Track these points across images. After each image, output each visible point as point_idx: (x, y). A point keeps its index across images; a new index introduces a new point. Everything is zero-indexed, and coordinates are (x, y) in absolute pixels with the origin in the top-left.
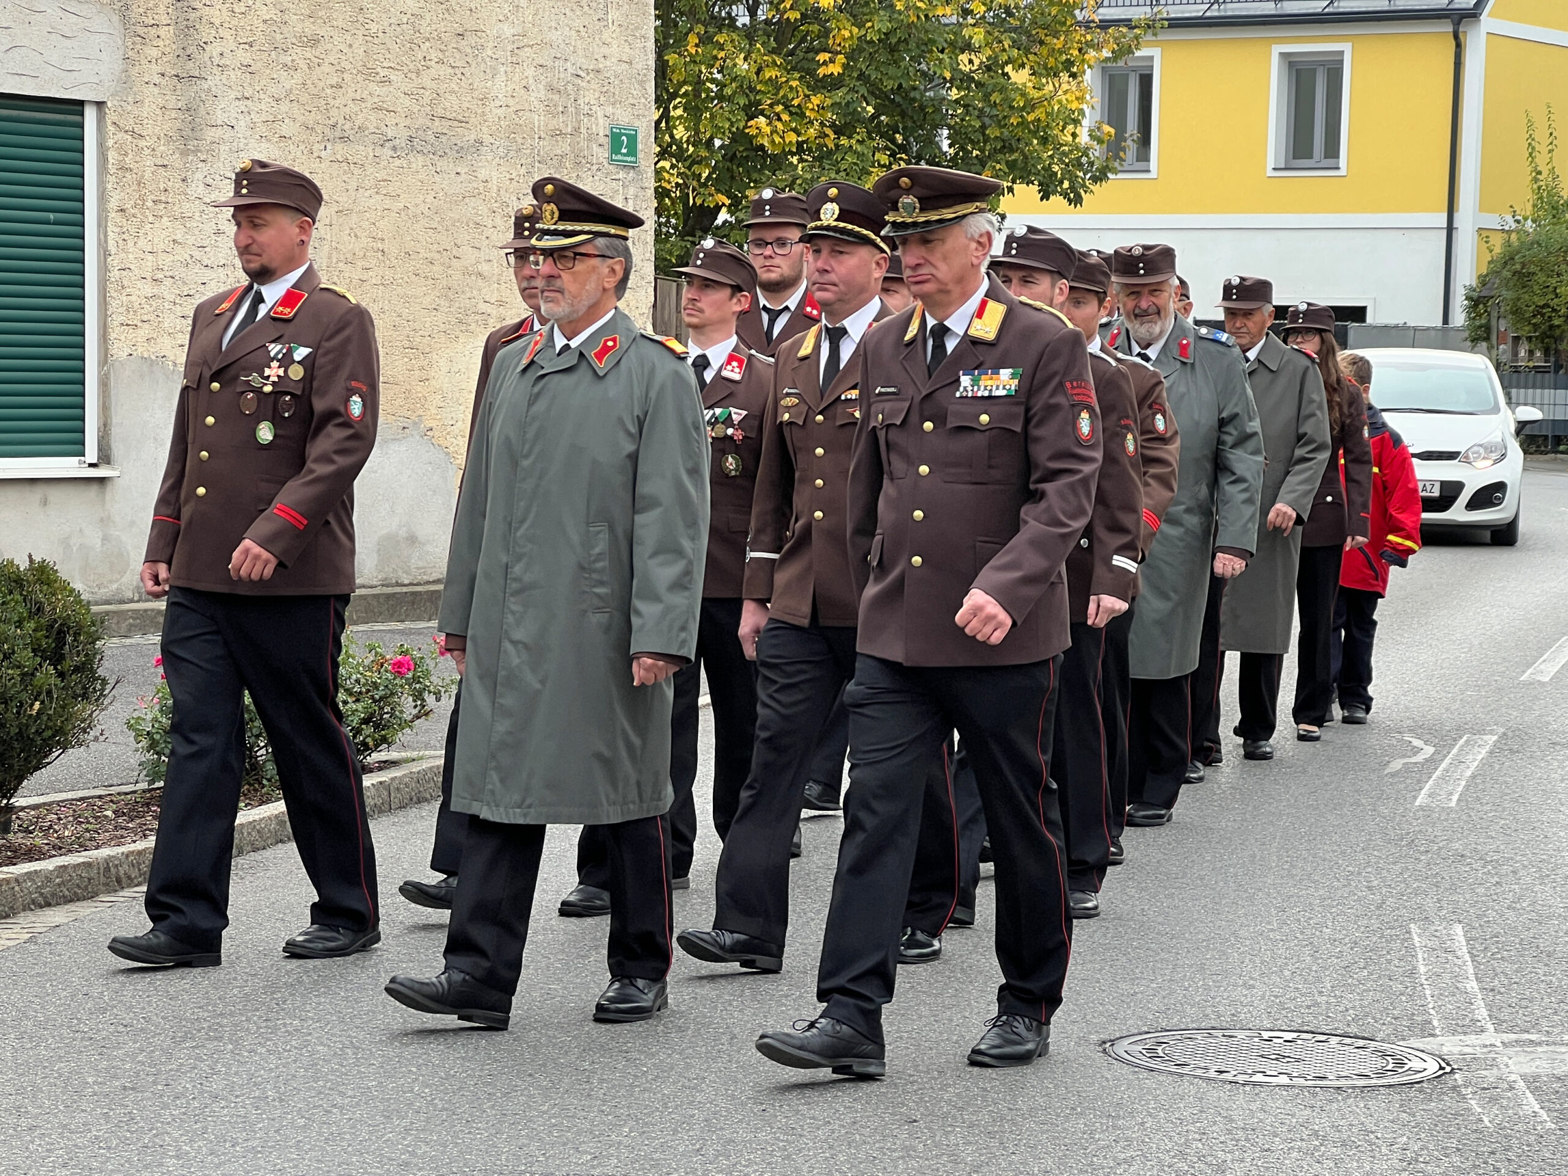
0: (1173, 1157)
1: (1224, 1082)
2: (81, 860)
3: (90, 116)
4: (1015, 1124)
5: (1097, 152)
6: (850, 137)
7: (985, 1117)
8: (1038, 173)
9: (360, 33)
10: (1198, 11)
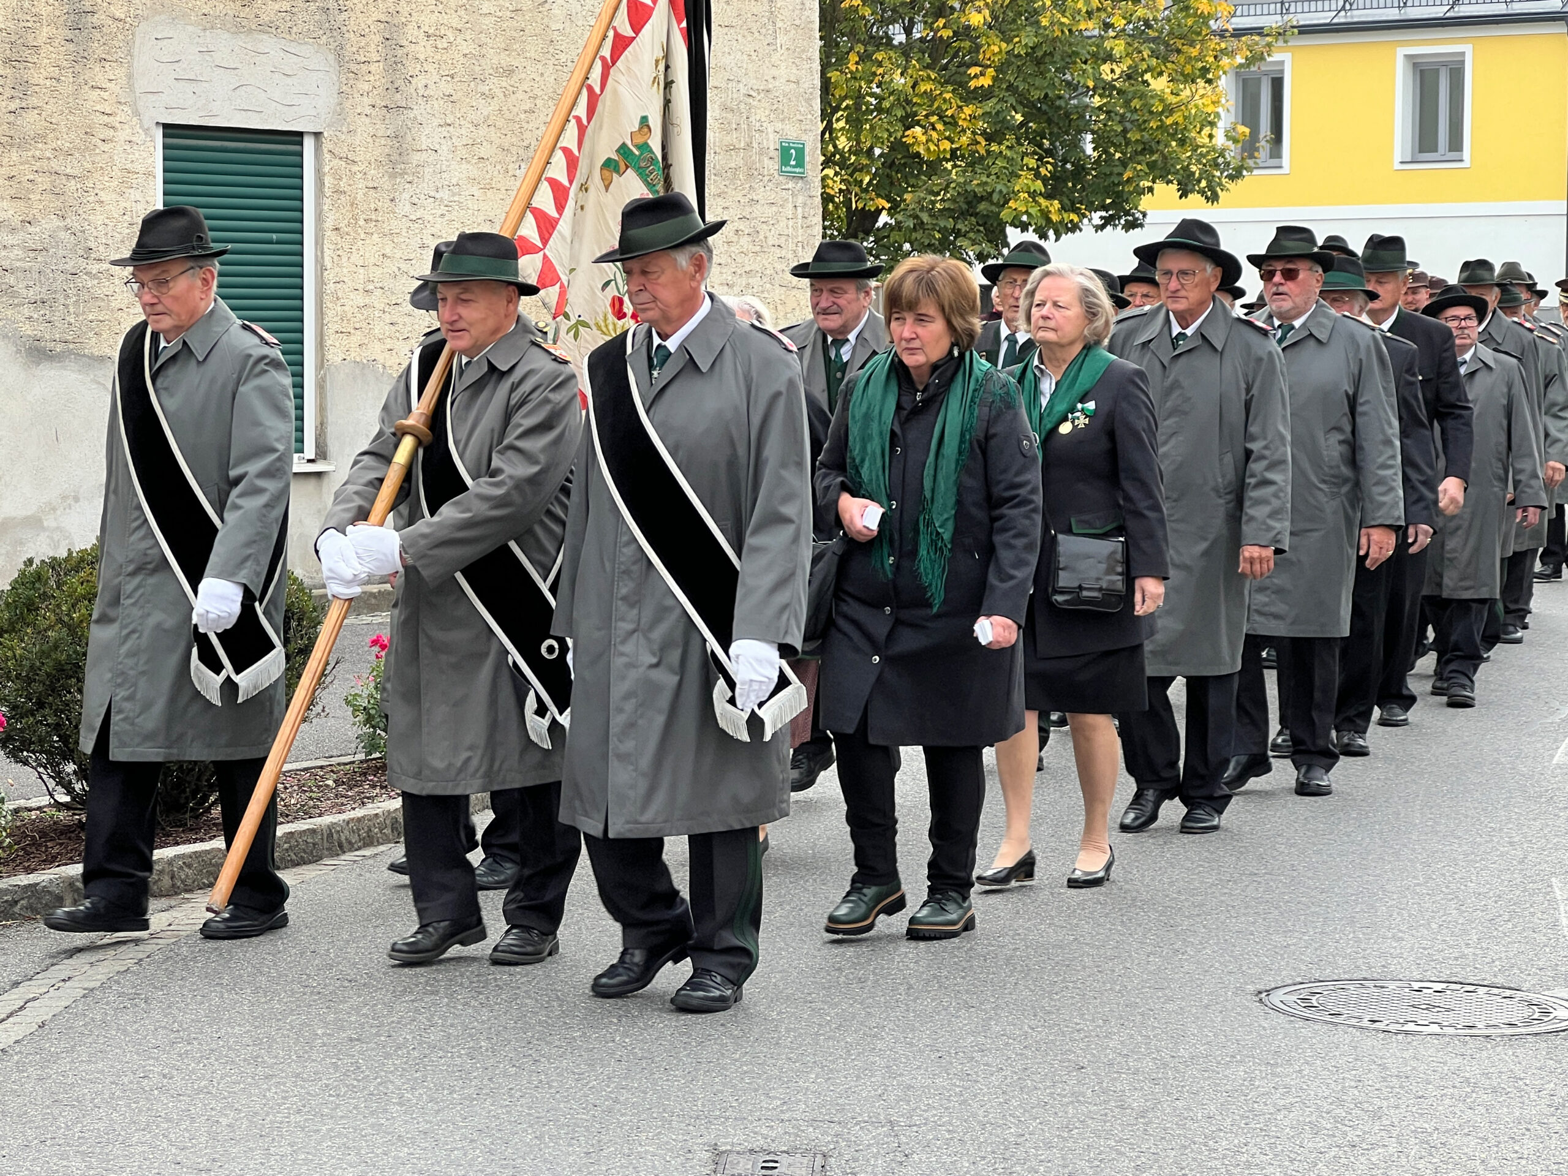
0: (1331, 1104)
1: (1377, 1030)
2: (306, 827)
3: (309, 144)
4: (1178, 1071)
5: (1233, 154)
6: (1000, 144)
7: (1148, 1064)
8: (1177, 173)
9: (551, 62)
10: (1325, 18)
